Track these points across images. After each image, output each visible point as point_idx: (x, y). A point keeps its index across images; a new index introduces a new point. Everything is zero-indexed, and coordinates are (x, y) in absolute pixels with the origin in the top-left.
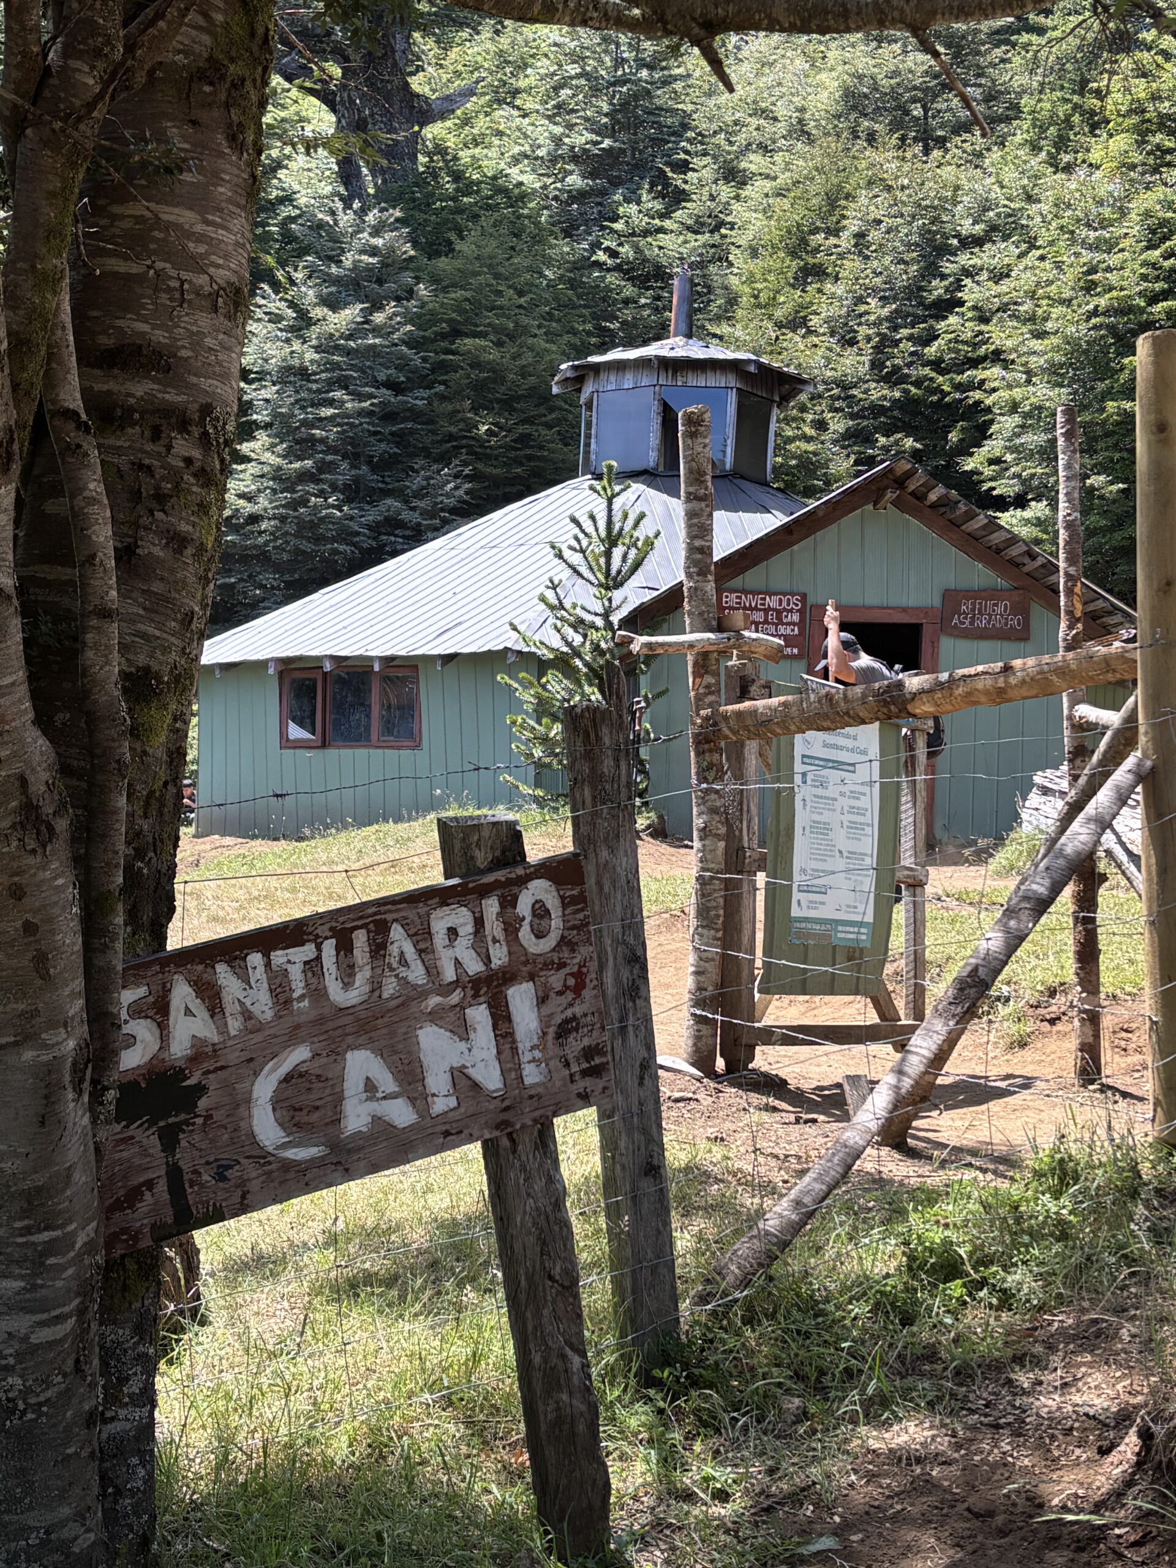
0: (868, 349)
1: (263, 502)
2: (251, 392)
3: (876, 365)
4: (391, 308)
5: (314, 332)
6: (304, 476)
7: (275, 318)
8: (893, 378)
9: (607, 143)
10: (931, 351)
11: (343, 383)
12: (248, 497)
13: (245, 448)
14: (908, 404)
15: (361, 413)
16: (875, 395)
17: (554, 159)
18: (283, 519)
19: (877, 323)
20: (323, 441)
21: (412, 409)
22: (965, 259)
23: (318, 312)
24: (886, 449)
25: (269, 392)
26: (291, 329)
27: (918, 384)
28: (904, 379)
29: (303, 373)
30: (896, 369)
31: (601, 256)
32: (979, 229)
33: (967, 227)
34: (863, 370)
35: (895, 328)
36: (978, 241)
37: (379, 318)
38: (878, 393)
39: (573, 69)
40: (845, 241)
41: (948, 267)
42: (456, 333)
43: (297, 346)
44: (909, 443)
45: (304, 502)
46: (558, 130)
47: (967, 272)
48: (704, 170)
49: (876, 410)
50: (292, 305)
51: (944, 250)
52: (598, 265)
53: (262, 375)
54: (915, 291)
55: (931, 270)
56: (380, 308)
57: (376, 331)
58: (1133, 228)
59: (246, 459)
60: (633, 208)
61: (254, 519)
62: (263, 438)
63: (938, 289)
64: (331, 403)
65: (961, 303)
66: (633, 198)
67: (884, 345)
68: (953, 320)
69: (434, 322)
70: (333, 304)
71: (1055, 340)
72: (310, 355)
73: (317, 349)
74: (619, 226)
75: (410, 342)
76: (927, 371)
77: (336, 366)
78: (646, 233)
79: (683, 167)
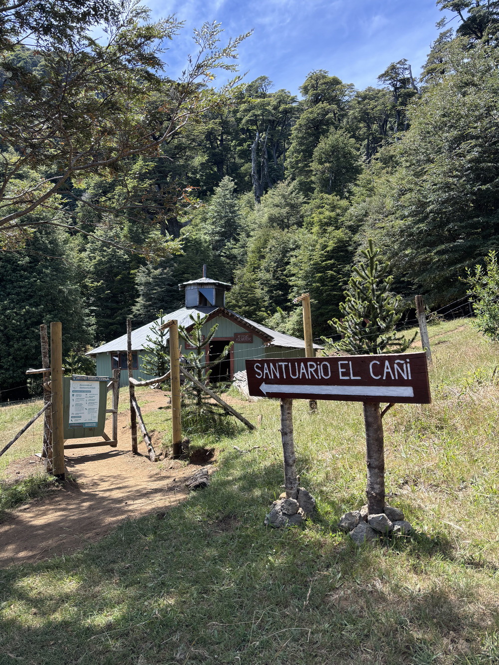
0: (271, 273)
1: (141, 311)
2: (139, 288)
3: (274, 276)
4: (168, 269)
5: (151, 275)
6: (150, 305)
7: (144, 272)
8: (277, 279)
9: (223, 230)
10: (285, 273)
11: (158, 285)
12: (138, 310)
13: (137, 300)
14: (280, 284)
15: (162, 291)
16: (273, 283)
17: (213, 234)
18: (145, 315)
19: (273, 268)
20: (154, 298)
21: (174, 290)
22: (291, 253)
23: (152, 270)
24: (276, 294)
25: (143, 288)
26: (147, 274)
27: (282, 280)
28: (279, 279)
29: (150, 283)
30: (278, 277)
31: (222, 254)
32: (294, 246)
33: (291, 246)
34: (271, 277)
35: (277, 268)
36: (294, 249)
37: (165, 271)
38: (273, 282)
39: (216, 214)
40: (267, 250)
41: (288, 255)
42: (184, 273)
43: (148, 278)
44: (280, 292)
45: (149, 311)
46: (213, 227)
47: (292, 256)
48: (243, 235)
49: (274, 286)
50: (147, 269)
51: (287, 251)
52: (222, 256)
53: (141, 284)
54: (282, 260)
55: (284, 256)
56: (166, 269)
57: (166, 274)
58: (318, 246)
59: (138, 302)
60: (229, 243)
61: (140, 315)
62: (141, 298)
63: (286, 259)
64: (155, 289)
65: (290, 262)
66: (229, 241)
67: (275, 271)
68: (289, 266)
69: (178, 271)
70: (156, 269)
71: (303, 271)
72: (151, 280)
73: (153, 278)
74: (226, 247)
75: (173, 276)
76: (284, 277)
77: (157, 282)
78: (232, 248)
79: (239, 234)
